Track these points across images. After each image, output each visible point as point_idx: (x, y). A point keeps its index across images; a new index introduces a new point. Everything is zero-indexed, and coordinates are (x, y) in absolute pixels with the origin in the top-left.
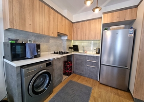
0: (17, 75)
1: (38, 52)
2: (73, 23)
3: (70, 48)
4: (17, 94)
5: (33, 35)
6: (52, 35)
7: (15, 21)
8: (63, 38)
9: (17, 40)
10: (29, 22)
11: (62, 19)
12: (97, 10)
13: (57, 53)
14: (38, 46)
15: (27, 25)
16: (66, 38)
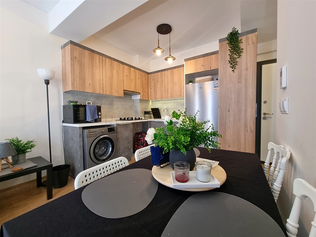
0: (80, 136)
1: (98, 115)
2: (148, 73)
3: (146, 113)
4: (79, 157)
5: (92, 96)
6: (116, 95)
7: (76, 83)
8: (134, 97)
9: (76, 102)
10: (88, 81)
11: (130, 71)
12: (170, 60)
13: (125, 119)
14: (99, 109)
15: (87, 85)
16: (138, 97)
